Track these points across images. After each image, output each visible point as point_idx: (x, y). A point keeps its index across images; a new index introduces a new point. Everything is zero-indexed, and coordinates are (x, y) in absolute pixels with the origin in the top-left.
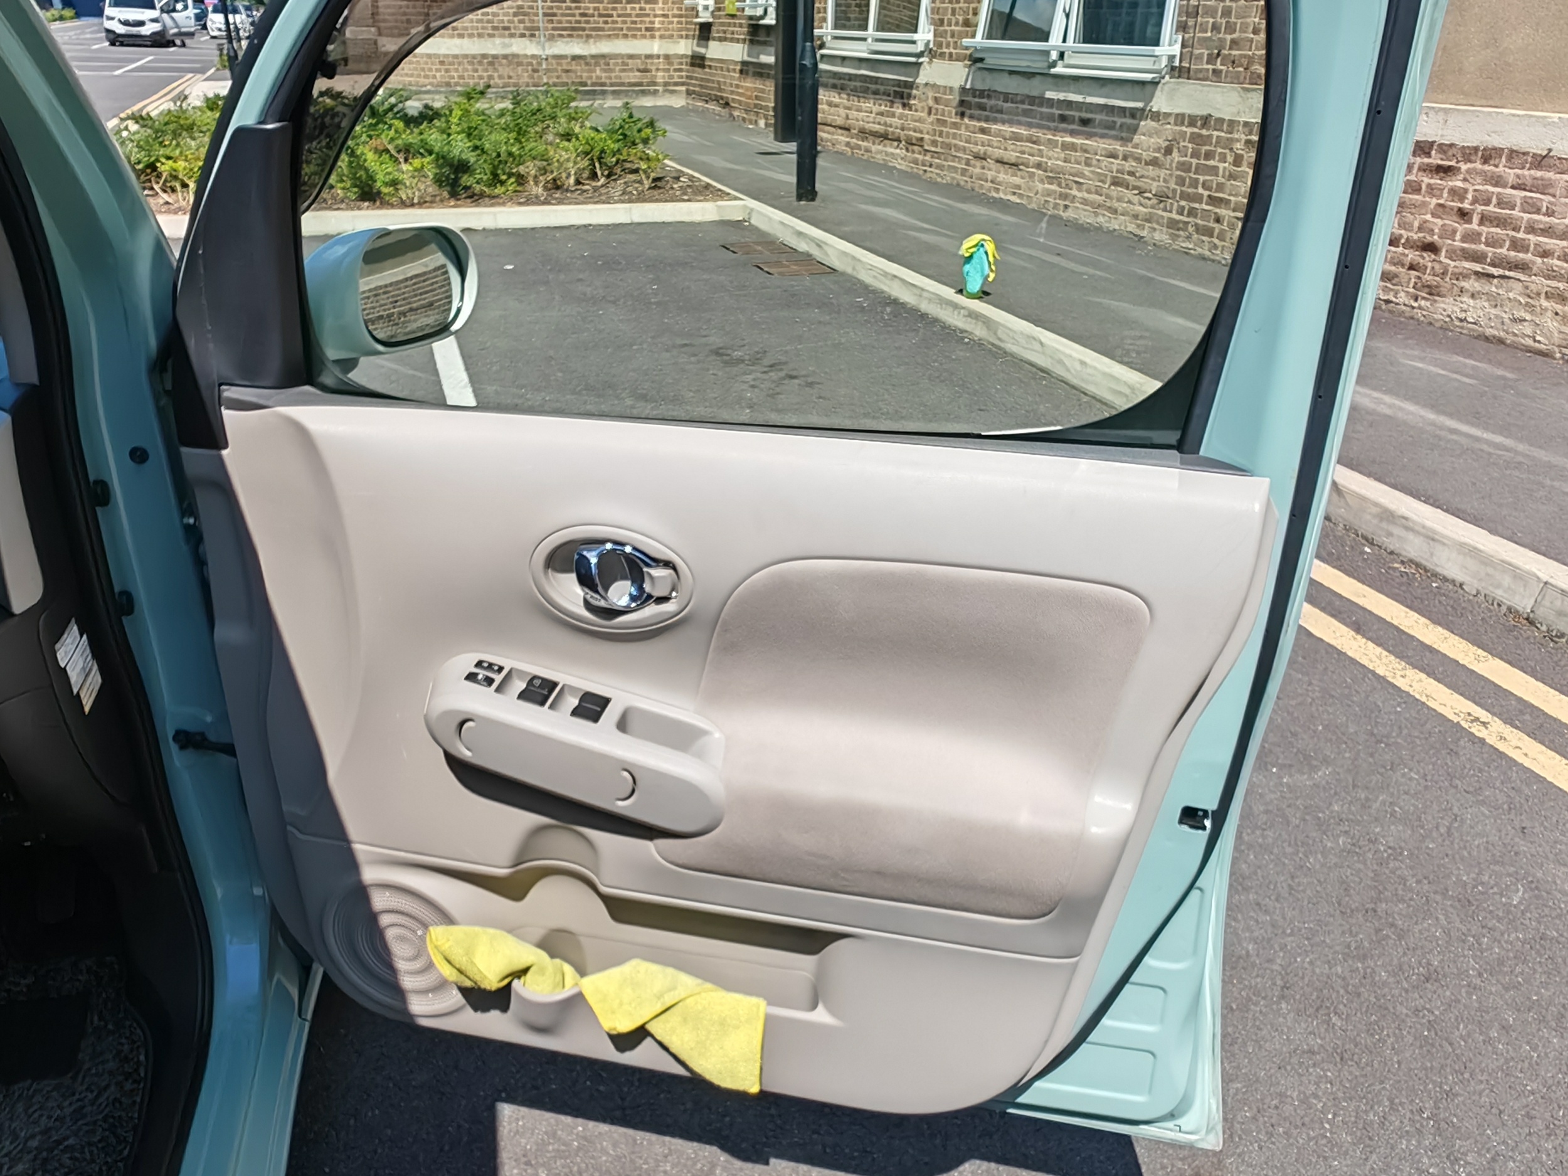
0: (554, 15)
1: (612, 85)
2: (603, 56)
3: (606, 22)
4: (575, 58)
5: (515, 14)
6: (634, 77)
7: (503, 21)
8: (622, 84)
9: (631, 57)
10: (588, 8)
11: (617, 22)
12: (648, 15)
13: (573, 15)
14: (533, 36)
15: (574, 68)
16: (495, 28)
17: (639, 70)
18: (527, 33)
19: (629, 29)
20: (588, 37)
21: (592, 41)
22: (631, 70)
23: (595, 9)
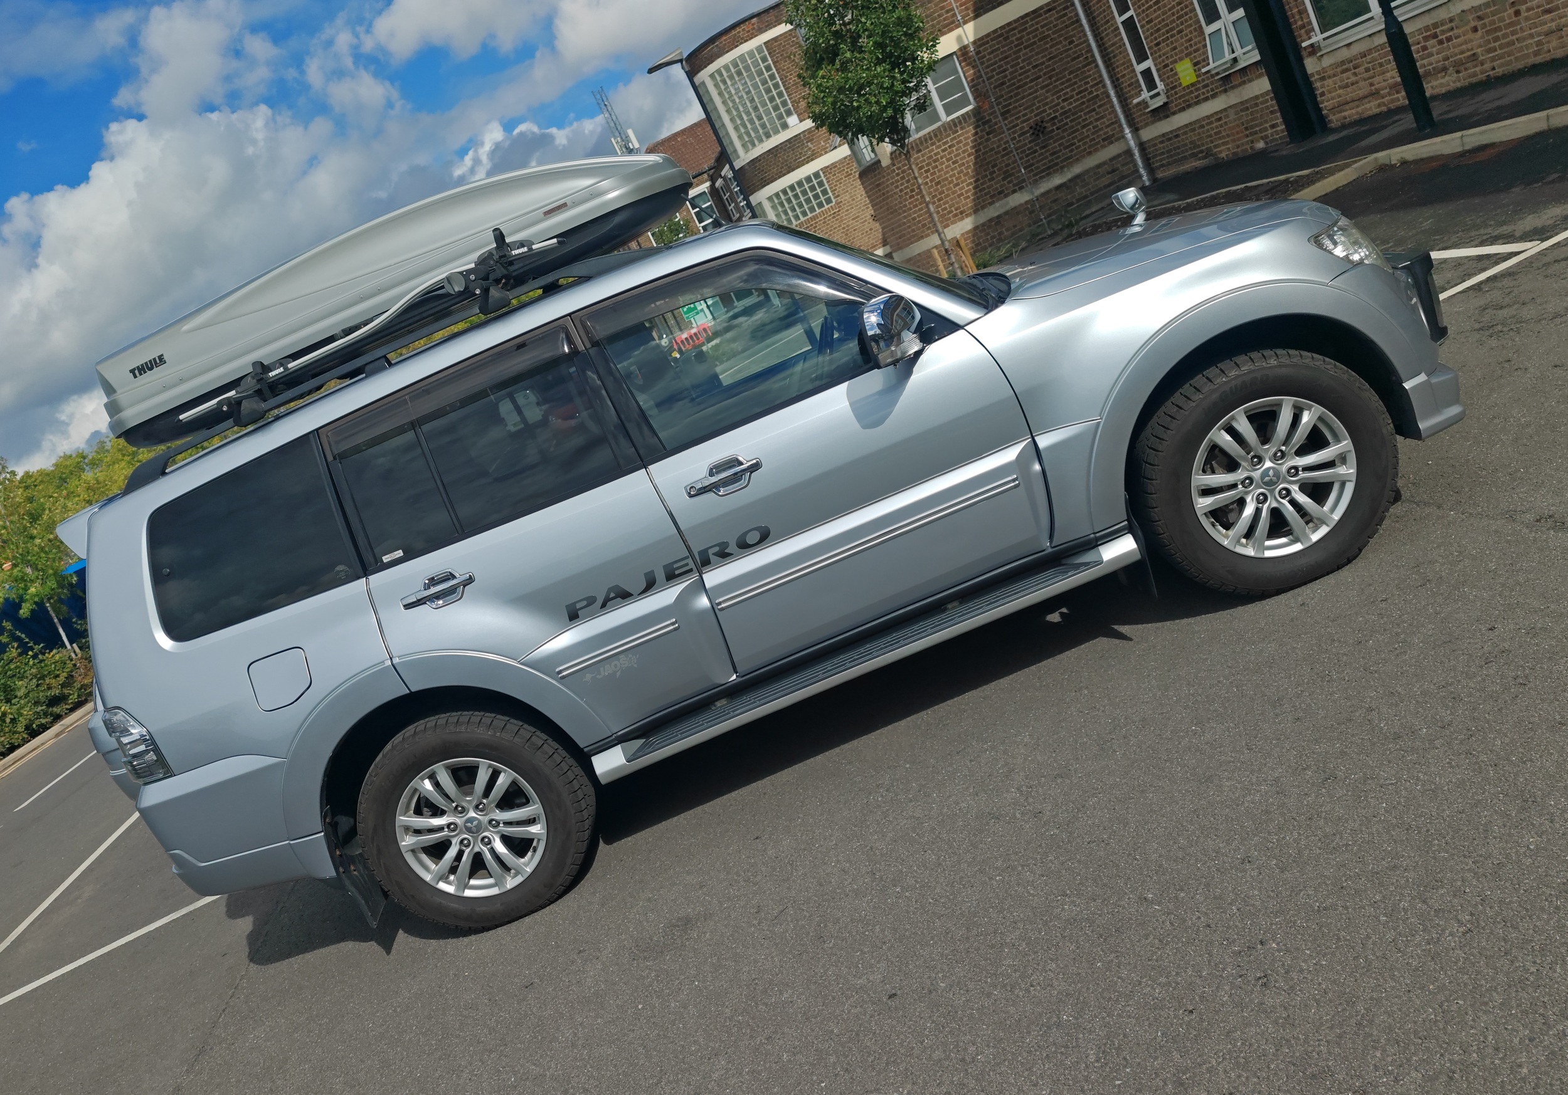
0: (1032, 165)
1: (1092, 194)
2: (1078, 177)
3: (1072, 151)
4: (1059, 188)
5: (1003, 179)
6: (1106, 180)
7: (997, 188)
8: (1100, 189)
9: (1099, 166)
10: (1056, 147)
11: (1080, 146)
12: (1101, 129)
13: (1046, 158)
14: (1021, 188)
15: (1060, 195)
16: (992, 197)
17: (1109, 173)
18: (1017, 188)
19: (1090, 147)
20: (1062, 168)
21: (1066, 169)
22: (1103, 176)
23: (1060, 145)
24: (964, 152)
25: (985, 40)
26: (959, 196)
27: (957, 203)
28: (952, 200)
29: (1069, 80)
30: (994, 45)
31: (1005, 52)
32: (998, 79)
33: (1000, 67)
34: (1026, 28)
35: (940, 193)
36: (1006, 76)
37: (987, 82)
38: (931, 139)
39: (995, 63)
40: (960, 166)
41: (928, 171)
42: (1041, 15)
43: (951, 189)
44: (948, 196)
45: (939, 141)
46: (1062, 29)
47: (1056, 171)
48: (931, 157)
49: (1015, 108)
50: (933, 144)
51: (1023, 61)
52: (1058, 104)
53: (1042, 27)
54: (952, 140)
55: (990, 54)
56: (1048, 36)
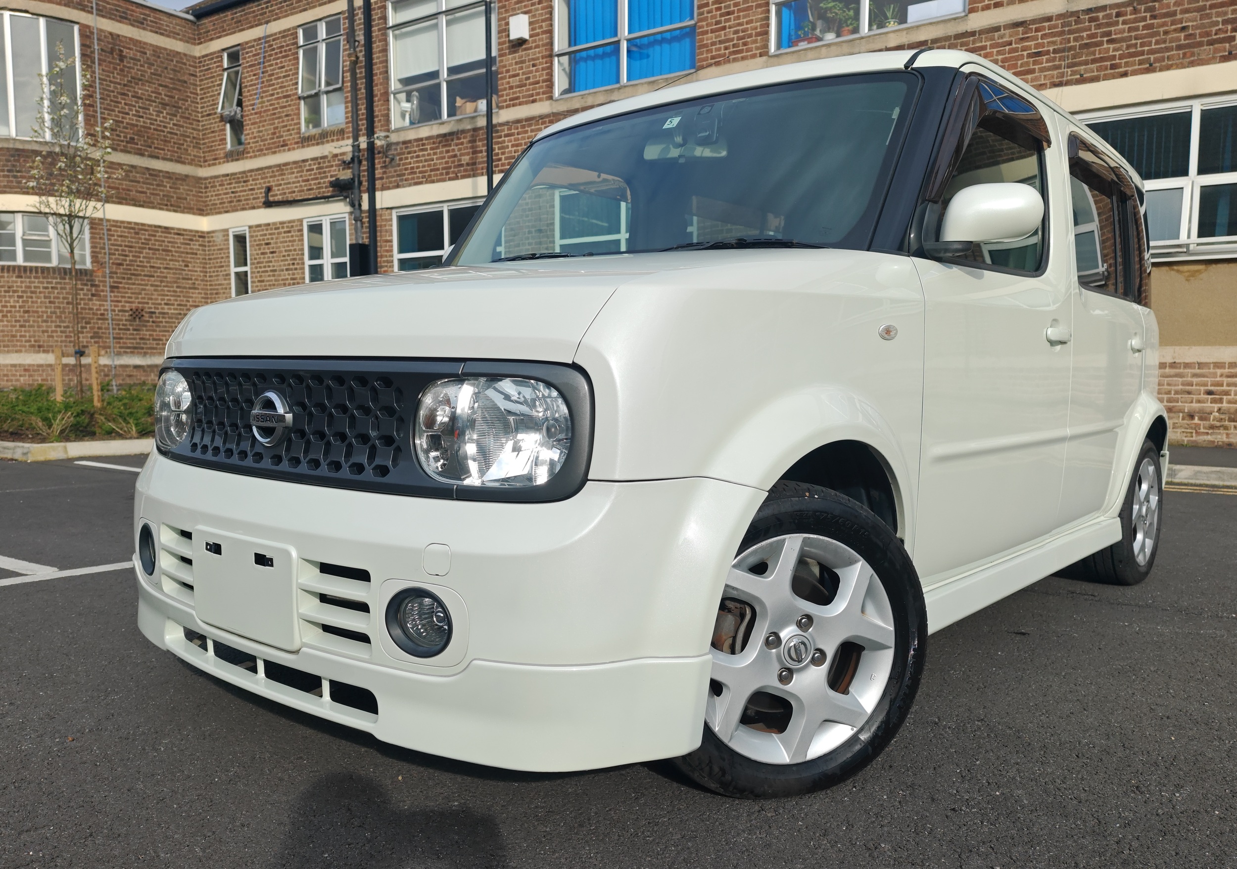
0: (121, 338)
4: (136, 367)
5: (92, 338)
10: (146, 335)
13: (135, 339)
14: (105, 352)
15: (135, 373)
20: (145, 354)
21: (148, 356)
23: (150, 335)
24: (64, 298)
25: (119, 224)
26: (43, 332)
27: (39, 336)
28: (34, 331)
29: (174, 291)
30: (125, 232)
31: (132, 242)
32: (118, 259)
33: (123, 250)
34: (155, 236)
35: (25, 321)
36: (126, 260)
37: (107, 256)
38: (37, 272)
39: (121, 246)
40: (55, 308)
41: (22, 297)
42: (170, 233)
43: (38, 322)
44: (30, 326)
45: (44, 278)
46: (182, 253)
47: (138, 353)
48: (30, 287)
49: (125, 288)
50: (35, 277)
51: (144, 257)
52: (160, 304)
53: (169, 242)
54: (56, 283)
55: (118, 236)
56: (171, 251)
